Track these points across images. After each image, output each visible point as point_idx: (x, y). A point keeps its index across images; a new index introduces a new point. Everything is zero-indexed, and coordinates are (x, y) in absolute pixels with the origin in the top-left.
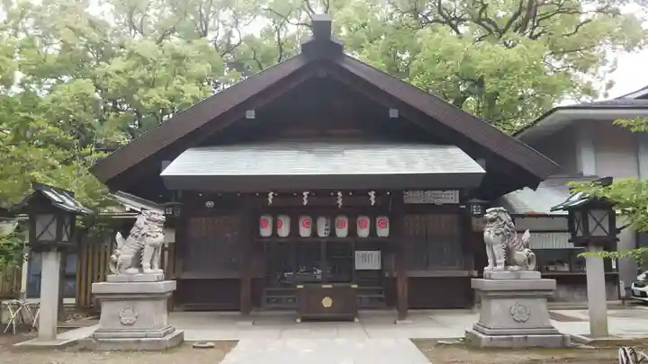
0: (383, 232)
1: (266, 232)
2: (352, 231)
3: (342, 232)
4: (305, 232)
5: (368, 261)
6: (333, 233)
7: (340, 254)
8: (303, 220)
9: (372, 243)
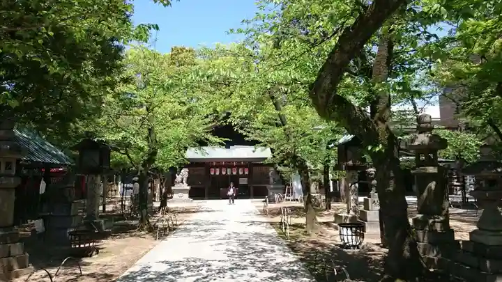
0: (246, 173)
1: (212, 173)
2: (238, 173)
3: (235, 173)
4: (224, 173)
5: (243, 181)
6: (232, 173)
7: (235, 179)
8: (223, 169)
9: (244, 176)
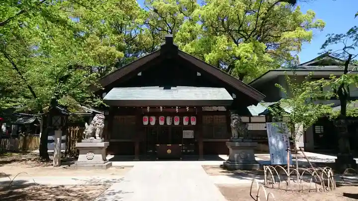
0: (193, 123)
1: (146, 123)
2: (181, 123)
3: (177, 123)
4: (162, 123)
5: (188, 135)
8: (161, 117)
